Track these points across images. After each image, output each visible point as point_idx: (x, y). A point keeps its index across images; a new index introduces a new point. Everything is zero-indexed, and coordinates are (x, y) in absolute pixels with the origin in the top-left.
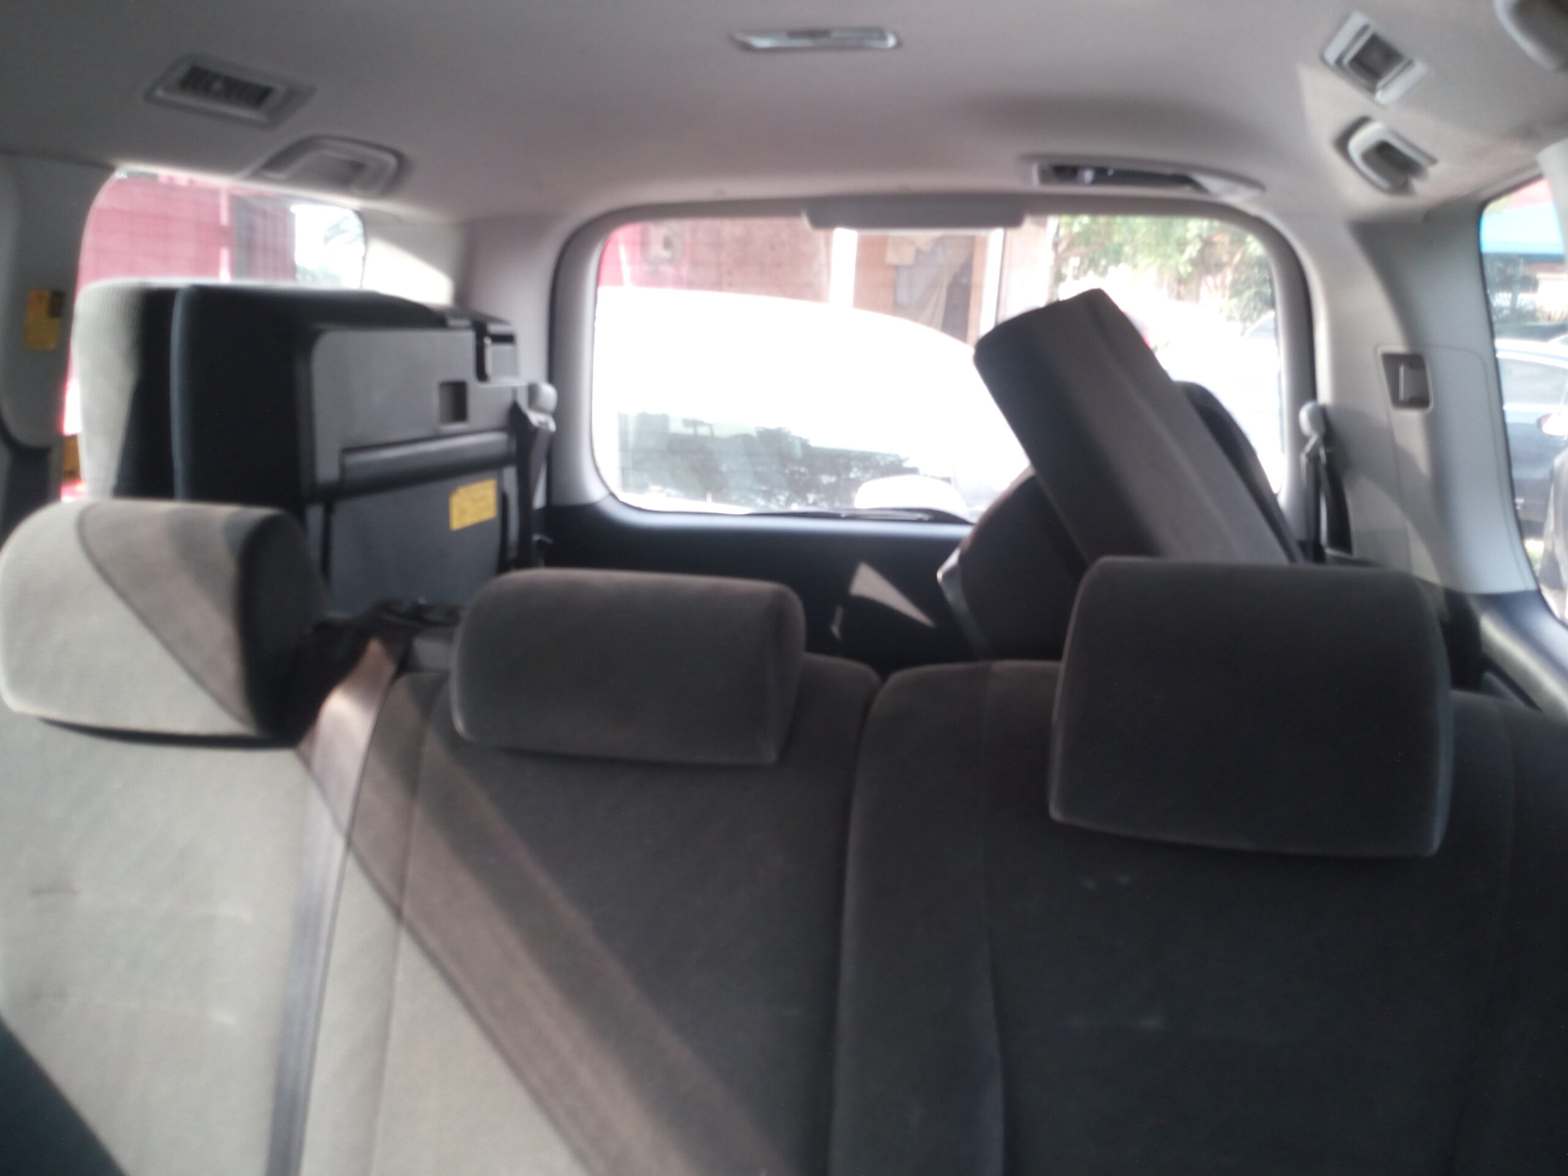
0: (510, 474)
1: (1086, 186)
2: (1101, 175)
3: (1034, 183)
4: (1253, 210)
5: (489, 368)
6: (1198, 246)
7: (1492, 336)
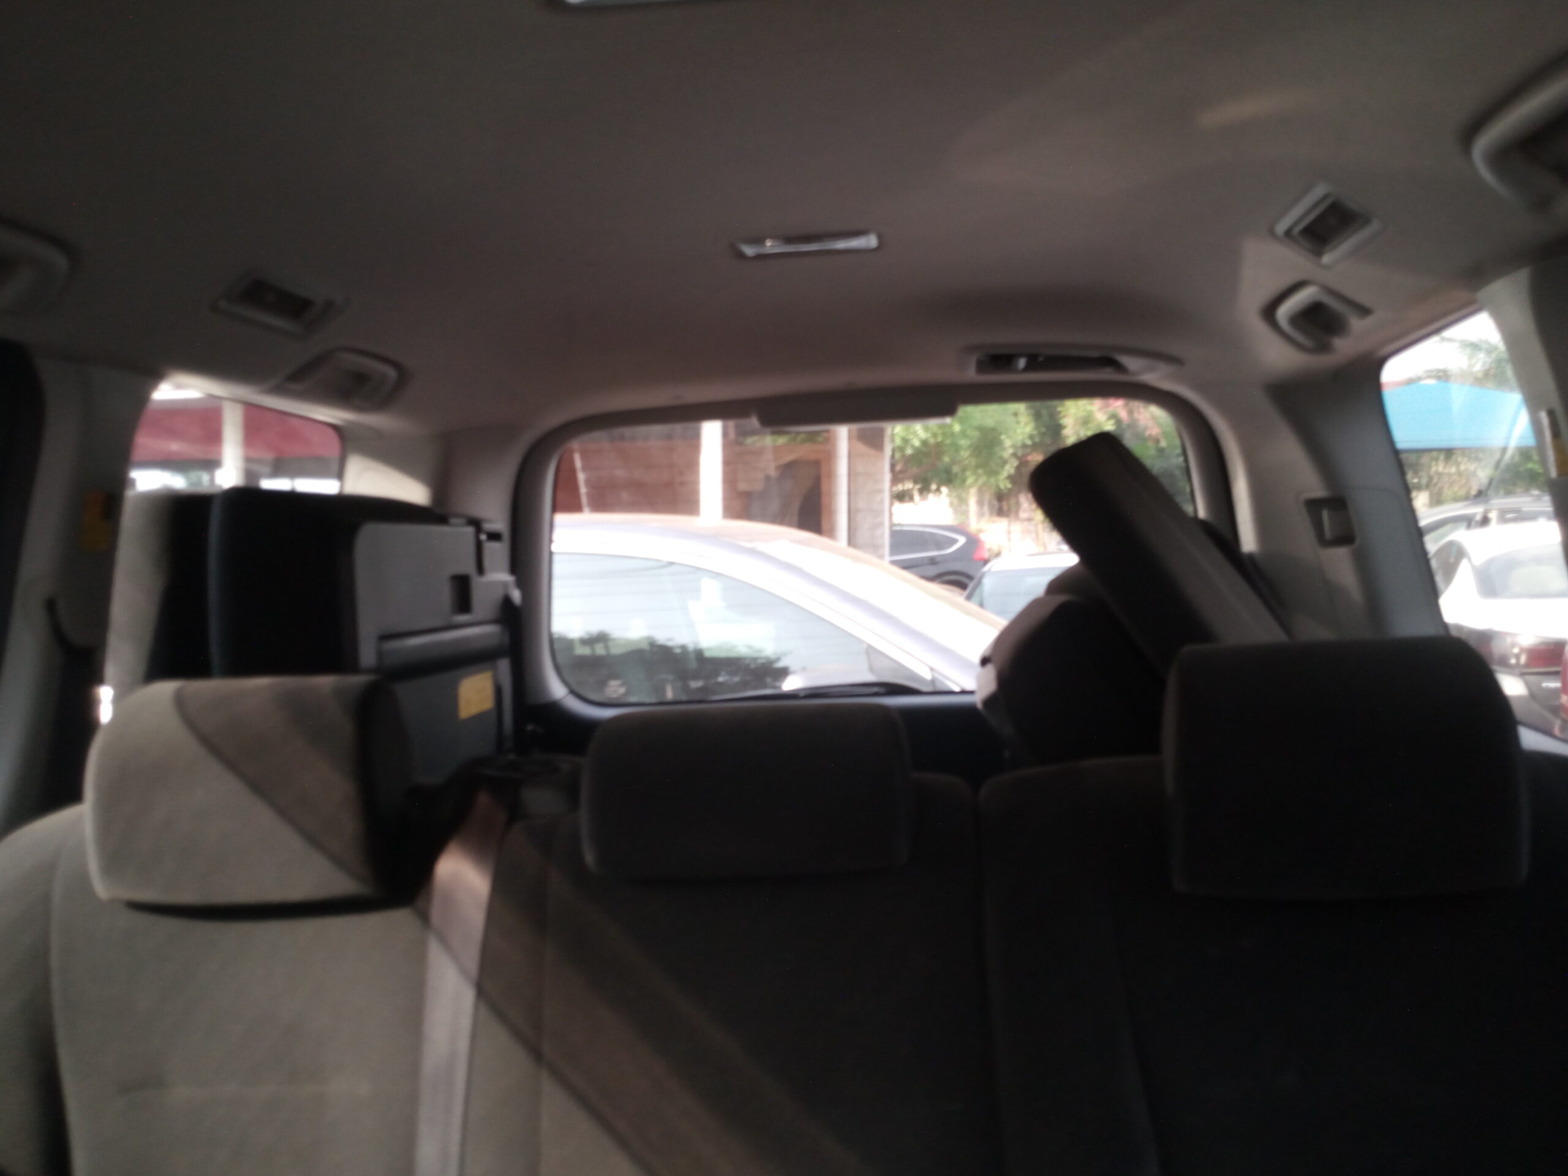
0: (504, 665)
1: (1020, 373)
2: (1034, 364)
3: (970, 374)
4: (1167, 385)
5: (487, 562)
6: (1015, 463)
7: (1403, 474)
